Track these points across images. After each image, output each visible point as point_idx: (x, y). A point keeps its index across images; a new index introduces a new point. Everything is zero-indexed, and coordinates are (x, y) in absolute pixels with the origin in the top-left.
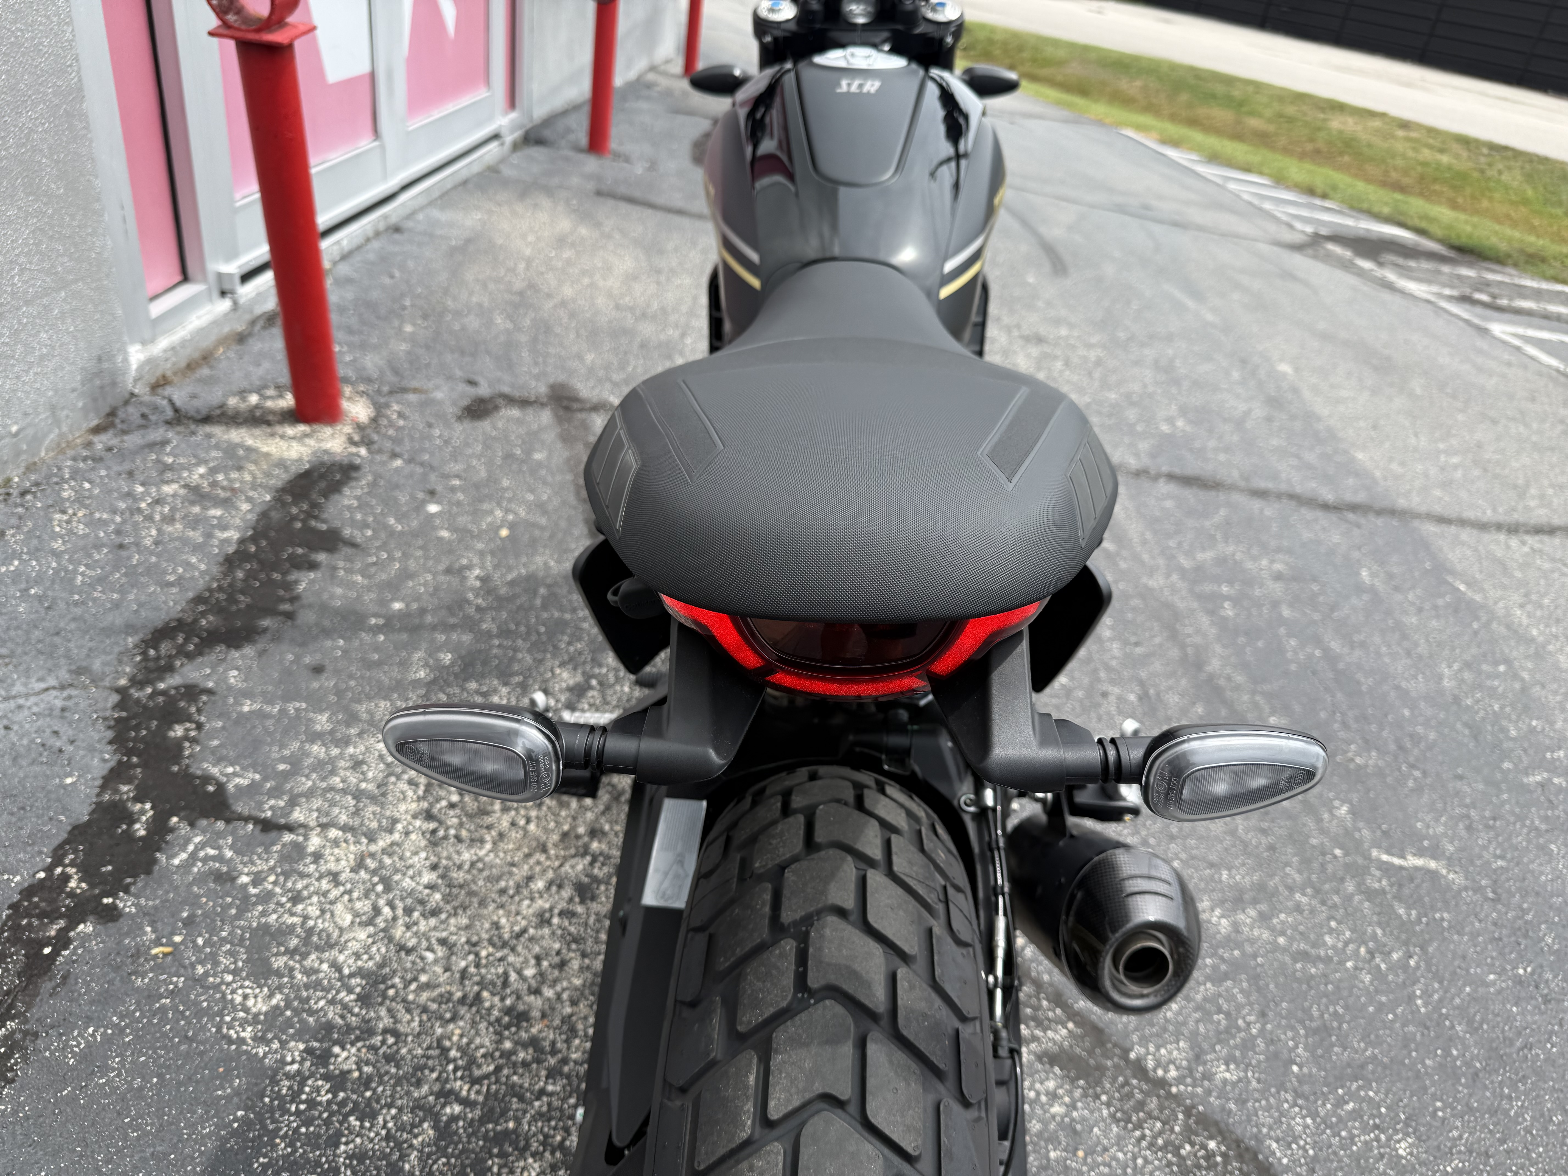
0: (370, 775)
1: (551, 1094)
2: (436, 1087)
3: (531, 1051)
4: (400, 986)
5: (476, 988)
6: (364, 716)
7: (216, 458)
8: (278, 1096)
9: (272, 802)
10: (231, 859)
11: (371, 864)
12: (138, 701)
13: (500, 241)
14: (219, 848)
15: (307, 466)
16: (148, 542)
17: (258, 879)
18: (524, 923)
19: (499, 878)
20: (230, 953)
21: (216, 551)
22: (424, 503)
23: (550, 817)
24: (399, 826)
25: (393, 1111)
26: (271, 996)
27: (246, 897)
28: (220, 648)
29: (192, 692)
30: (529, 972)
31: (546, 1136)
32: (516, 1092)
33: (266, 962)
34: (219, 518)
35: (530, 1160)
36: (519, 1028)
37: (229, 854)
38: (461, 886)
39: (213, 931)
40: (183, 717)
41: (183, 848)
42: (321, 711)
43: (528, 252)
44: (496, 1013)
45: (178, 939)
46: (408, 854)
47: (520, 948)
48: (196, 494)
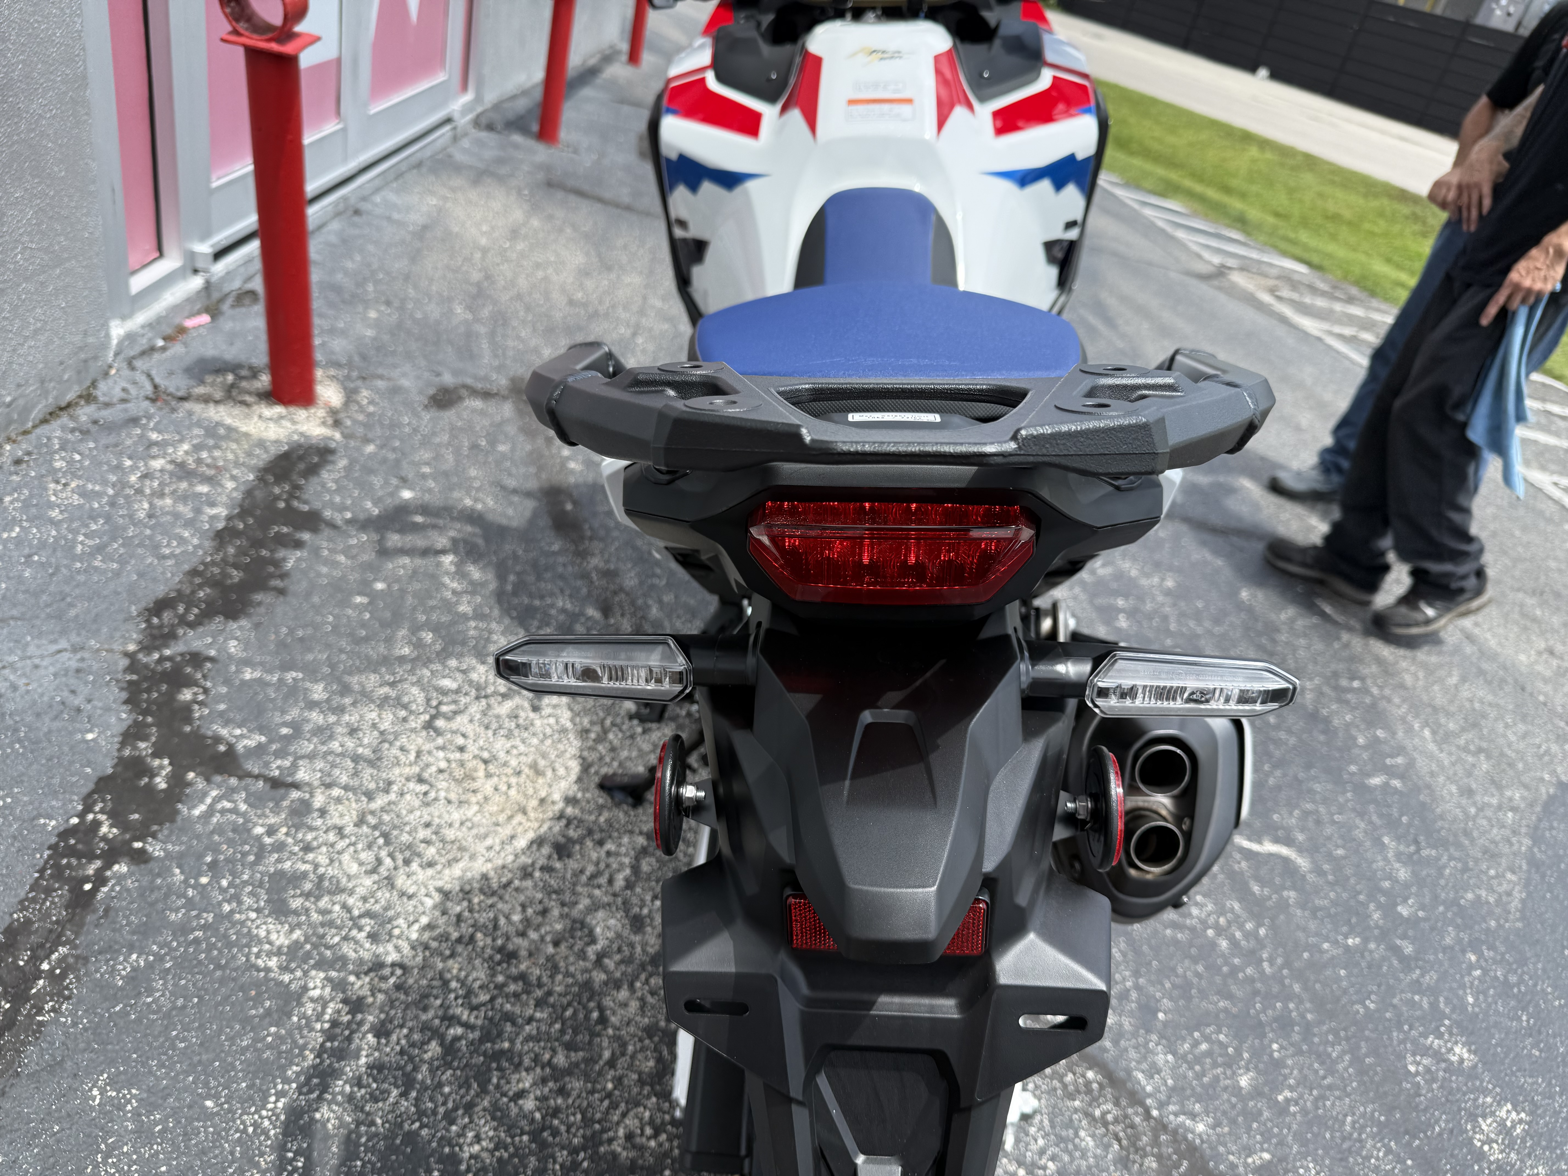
0: (366, 741)
1: (539, 1021)
2: (440, 1013)
3: (520, 983)
4: (405, 926)
5: (471, 930)
6: (357, 687)
7: (199, 436)
8: (304, 1016)
9: (279, 762)
10: (246, 812)
11: (372, 820)
12: (146, 666)
13: (456, 229)
14: (234, 802)
15: (286, 448)
16: (142, 515)
17: (271, 831)
18: (510, 875)
19: (486, 836)
20: (252, 894)
21: (207, 526)
22: (398, 488)
23: (529, 784)
24: (395, 788)
25: (405, 1031)
26: (291, 931)
27: (262, 847)
28: (219, 619)
29: (197, 659)
30: (516, 918)
31: (537, 1055)
32: (509, 1018)
33: (284, 902)
34: (207, 494)
35: (524, 1074)
36: (509, 964)
37: (243, 807)
38: (453, 842)
39: (234, 874)
40: (190, 682)
41: (202, 801)
42: (316, 681)
43: (483, 241)
44: (489, 951)
45: (204, 880)
46: (404, 812)
47: (507, 897)
48: (182, 471)
